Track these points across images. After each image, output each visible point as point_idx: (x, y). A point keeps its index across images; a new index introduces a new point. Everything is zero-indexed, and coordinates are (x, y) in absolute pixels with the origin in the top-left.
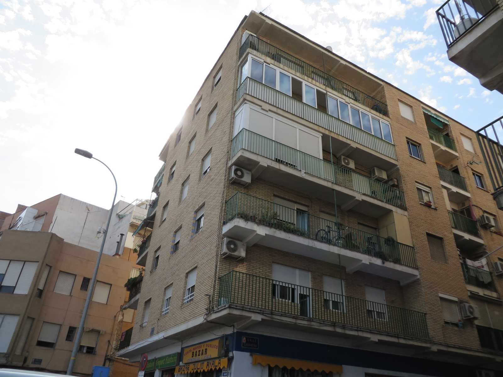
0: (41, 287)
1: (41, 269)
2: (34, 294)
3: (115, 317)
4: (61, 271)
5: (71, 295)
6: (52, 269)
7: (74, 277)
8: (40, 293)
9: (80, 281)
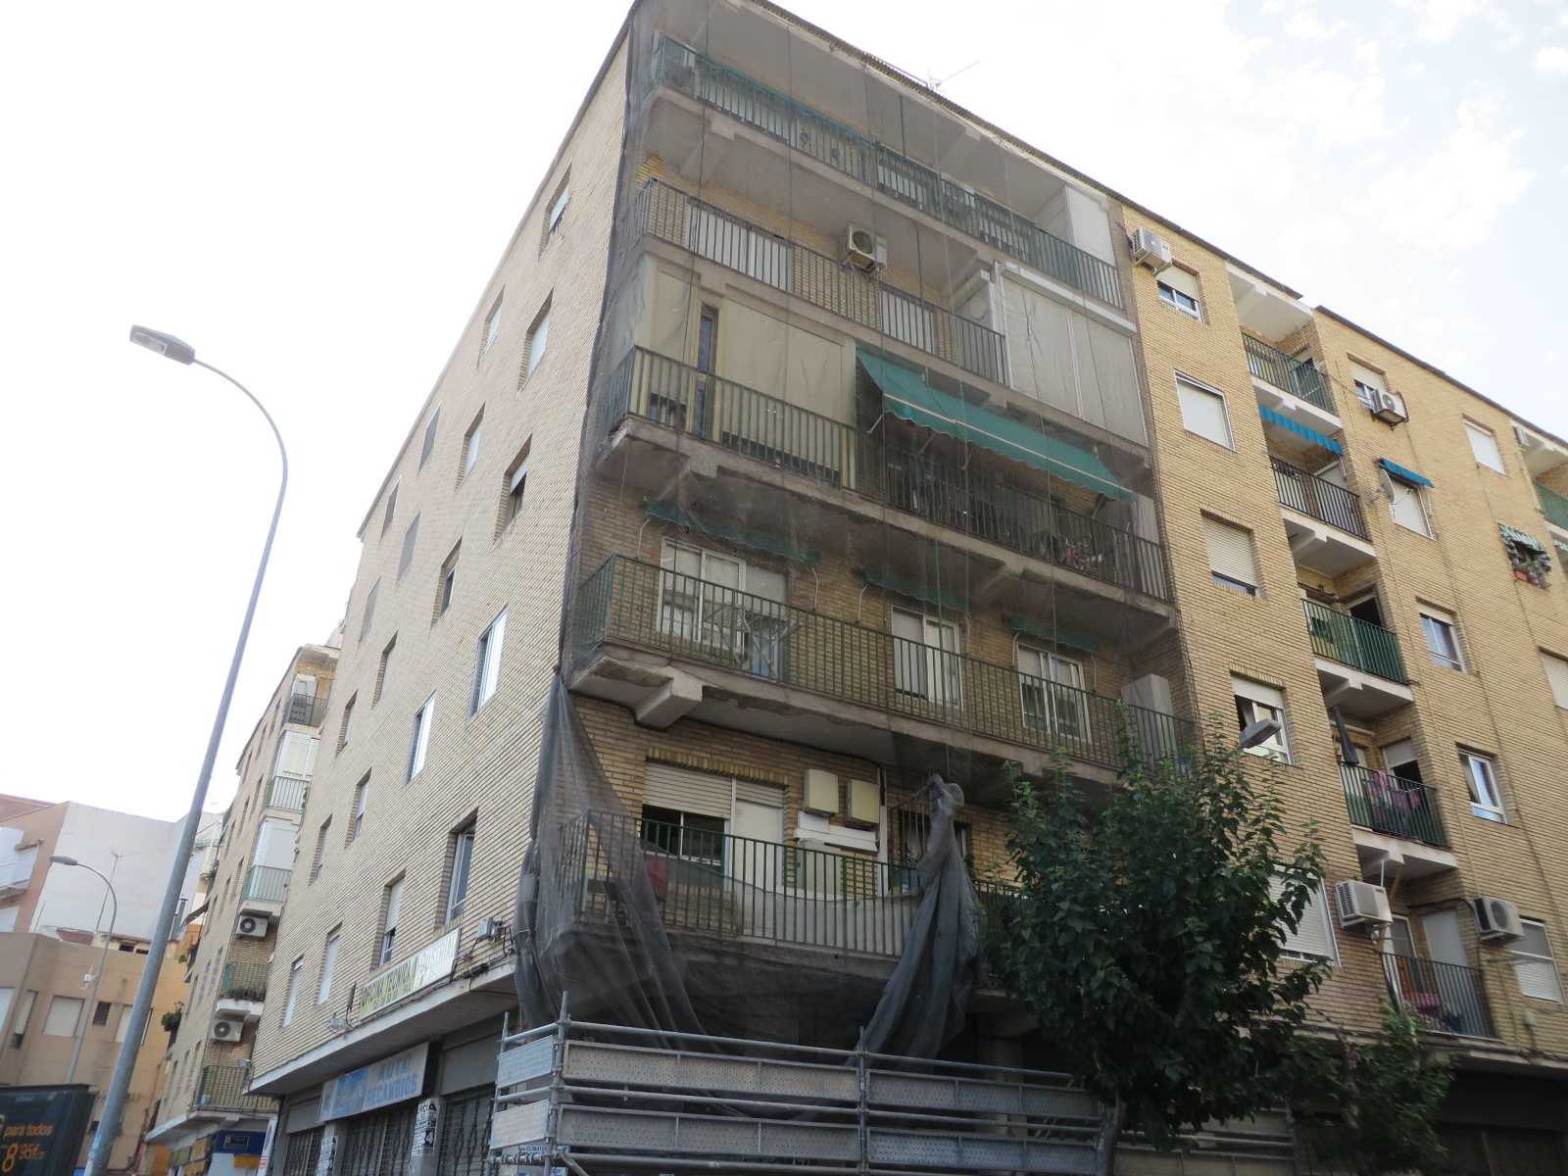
0: (19, 1030)
1: (19, 997)
2: (9, 1042)
3: (159, 1066)
4: (56, 997)
5: (74, 1037)
6: (40, 997)
7: (81, 1001)
8: (19, 1040)
9: (91, 1009)
